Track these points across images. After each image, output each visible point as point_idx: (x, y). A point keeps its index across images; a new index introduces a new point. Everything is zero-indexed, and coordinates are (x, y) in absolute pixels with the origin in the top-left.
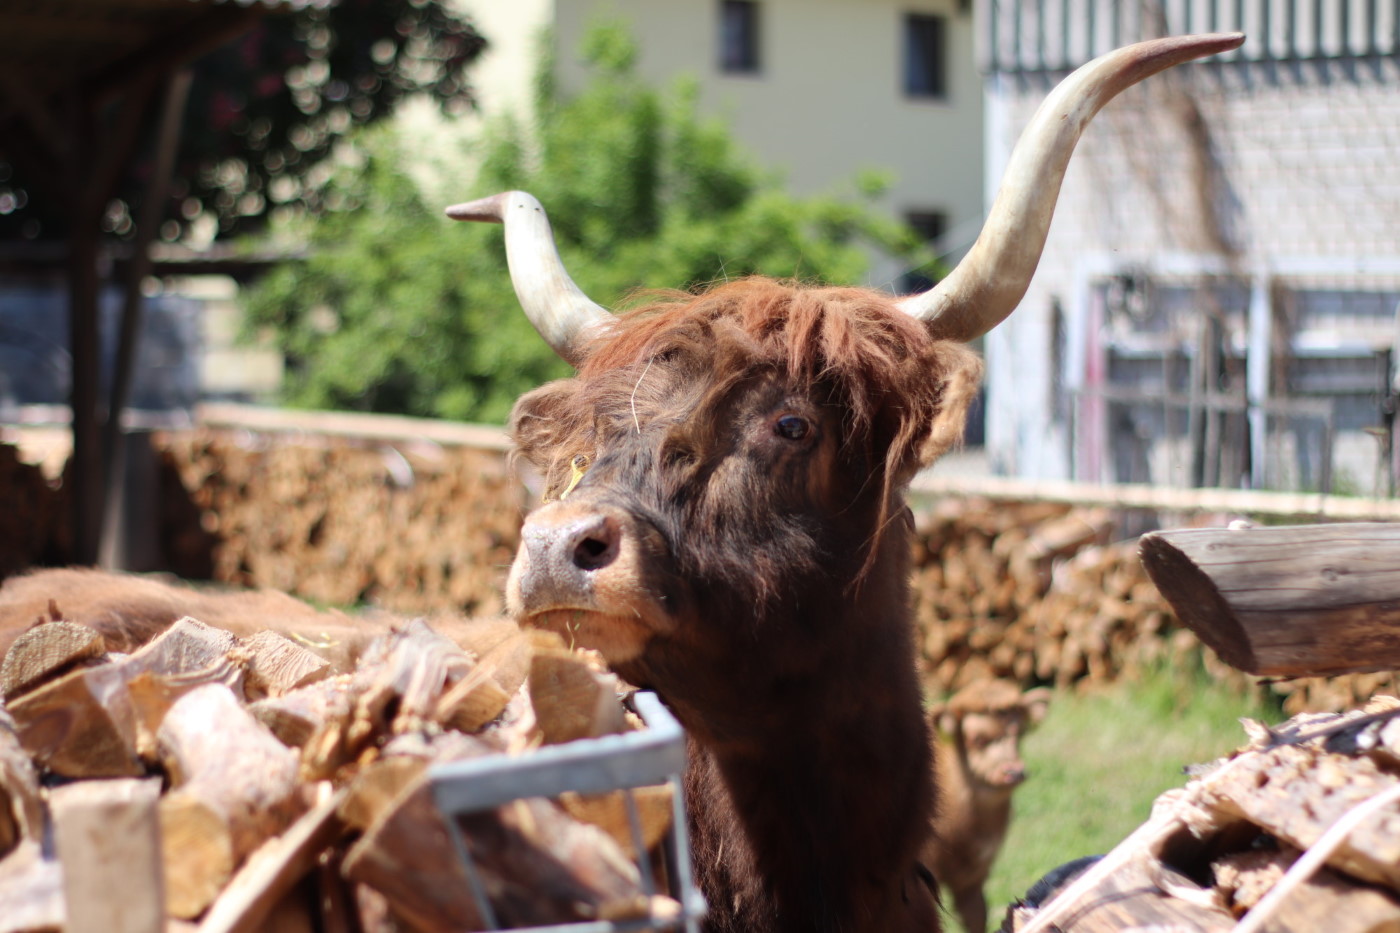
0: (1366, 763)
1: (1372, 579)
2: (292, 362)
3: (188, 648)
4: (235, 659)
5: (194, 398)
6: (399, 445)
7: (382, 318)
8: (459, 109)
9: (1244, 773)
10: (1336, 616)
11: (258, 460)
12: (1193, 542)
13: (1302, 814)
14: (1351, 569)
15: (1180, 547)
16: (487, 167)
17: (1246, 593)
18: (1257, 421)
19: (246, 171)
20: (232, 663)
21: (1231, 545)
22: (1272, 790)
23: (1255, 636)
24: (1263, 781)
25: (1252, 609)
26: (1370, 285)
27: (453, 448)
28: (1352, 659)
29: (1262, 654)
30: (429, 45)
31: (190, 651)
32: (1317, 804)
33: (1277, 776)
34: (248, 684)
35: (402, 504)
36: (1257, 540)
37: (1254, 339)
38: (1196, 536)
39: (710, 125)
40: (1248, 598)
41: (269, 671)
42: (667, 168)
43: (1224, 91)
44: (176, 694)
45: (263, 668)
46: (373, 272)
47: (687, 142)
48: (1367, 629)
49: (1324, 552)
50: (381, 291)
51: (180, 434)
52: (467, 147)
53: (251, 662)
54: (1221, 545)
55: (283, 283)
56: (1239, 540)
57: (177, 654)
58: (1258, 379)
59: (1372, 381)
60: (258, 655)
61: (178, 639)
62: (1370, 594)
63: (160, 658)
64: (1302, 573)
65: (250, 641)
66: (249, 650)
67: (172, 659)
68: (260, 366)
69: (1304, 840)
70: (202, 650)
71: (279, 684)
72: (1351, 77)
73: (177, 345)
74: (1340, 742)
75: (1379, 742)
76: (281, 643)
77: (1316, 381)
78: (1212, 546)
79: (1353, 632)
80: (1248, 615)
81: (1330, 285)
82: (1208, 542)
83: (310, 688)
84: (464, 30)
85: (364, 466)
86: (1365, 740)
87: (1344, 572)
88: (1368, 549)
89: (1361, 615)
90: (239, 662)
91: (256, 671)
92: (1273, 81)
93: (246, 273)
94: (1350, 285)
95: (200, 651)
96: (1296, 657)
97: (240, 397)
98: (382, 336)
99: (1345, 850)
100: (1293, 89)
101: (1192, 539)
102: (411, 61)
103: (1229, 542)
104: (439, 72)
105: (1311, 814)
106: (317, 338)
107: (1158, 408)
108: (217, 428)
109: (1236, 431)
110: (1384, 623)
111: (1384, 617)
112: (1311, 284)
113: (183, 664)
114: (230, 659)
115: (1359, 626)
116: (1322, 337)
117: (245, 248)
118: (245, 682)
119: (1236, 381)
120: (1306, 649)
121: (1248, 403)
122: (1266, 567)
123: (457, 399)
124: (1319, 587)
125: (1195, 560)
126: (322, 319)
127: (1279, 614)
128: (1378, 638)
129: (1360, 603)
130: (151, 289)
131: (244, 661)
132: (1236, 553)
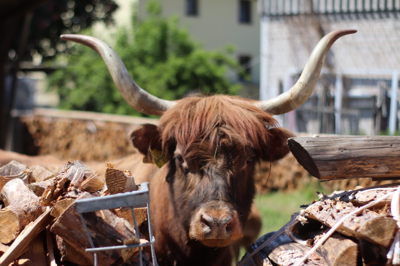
0: (350, 204)
1: (353, 151)
2: (62, 97)
3: (13, 169)
4: (26, 172)
5: (33, 107)
6: (92, 121)
7: (88, 85)
8: (111, 26)
9: (316, 207)
10: (343, 162)
11: (52, 125)
12: (302, 141)
13: (331, 217)
14: (347, 149)
15: (298, 142)
16: (118, 42)
17: (317, 155)
18: (338, 116)
19: (50, 42)
20: (25, 174)
21: (313, 142)
22: (323, 211)
23: (319, 168)
24: (321, 209)
25: (318, 160)
26: (370, 78)
27: (108, 122)
28: (347, 174)
29: (321, 173)
30: (103, 7)
31: (13, 170)
32: (335, 215)
33: (325, 207)
34: (30, 179)
35: (93, 138)
36: (320, 140)
37: (337, 92)
38: (303, 139)
39: (182, 30)
40: (318, 157)
41: (36, 176)
42: (170, 42)
43: (329, 22)
44: (7, 181)
45: (35, 175)
46: (85, 71)
47: (176, 35)
48: (352, 166)
49: (339, 144)
50: (88, 77)
51: (29, 117)
52: (112, 36)
53: (31, 173)
54: (310, 142)
55: (59, 75)
56: (315, 140)
57: (9, 171)
58: (338, 104)
59: (370, 104)
60: (33, 171)
61: (10, 167)
62: (352, 156)
63: (4, 171)
64: (333, 150)
65: (31, 168)
66: (31, 170)
67: (7, 172)
68: (52, 98)
69: (331, 225)
70: (17, 170)
71: (39, 180)
72: (365, 17)
73: (29, 91)
74: (344, 198)
75: (355, 198)
76: (40, 168)
77: (355, 104)
78: (307, 142)
79: (348, 167)
80: (318, 161)
81: (359, 78)
82: (306, 141)
83: (47, 180)
84: (112, 3)
85: (82, 127)
86: (351, 197)
87: (345, 149)
88: (352, 143)
89: (350, 162)
90: (27, 173)
91: (32, 176)
92: (343, 18)
93: (49, 71)
94: (365, 78)
95: (16, 170)
96: (332, 174)
97: (47, 107)
98: (87, 90)
99: (341, 227)
100: (348, 20)
101: (302, 140)
102: (97, 12)
103: (312, 141)
104: (105, 15)
105: (333, 218)
106: (69, 91)
107: (309, 112)
108: (40, 116)
109: (331, 118)
110: (356, 164)
111: (356, 162)
112: (353, 77)
113: (11, 173)
114: (25, 172)
115: (349, 165)
116: (357, 92)
117: (49, 64)
118: (29, 179)
119: (331, 104)
120: (334, 171)
121: (334, 110)
122: (323, 148)
123: (109, 107)
124: (338, 154)
125: (302, 146)
126: (70, 85)
127: (326, 161)
128: (355, 168)
129: (349, 158)
130: (21, 76)
131: (29, 173)
132: (314, 144)
